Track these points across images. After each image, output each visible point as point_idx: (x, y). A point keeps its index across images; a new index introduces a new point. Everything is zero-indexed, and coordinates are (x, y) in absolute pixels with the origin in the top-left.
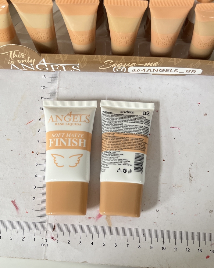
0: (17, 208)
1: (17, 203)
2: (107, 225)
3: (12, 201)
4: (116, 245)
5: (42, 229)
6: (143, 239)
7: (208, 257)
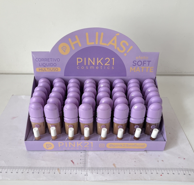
0: (73, 163)
1: (73, 161)
2: (114, 167)
3: (71, 161)
4: (119, 173)
5: (85, 169)
6: (131, 171)
7: (161, 175)
